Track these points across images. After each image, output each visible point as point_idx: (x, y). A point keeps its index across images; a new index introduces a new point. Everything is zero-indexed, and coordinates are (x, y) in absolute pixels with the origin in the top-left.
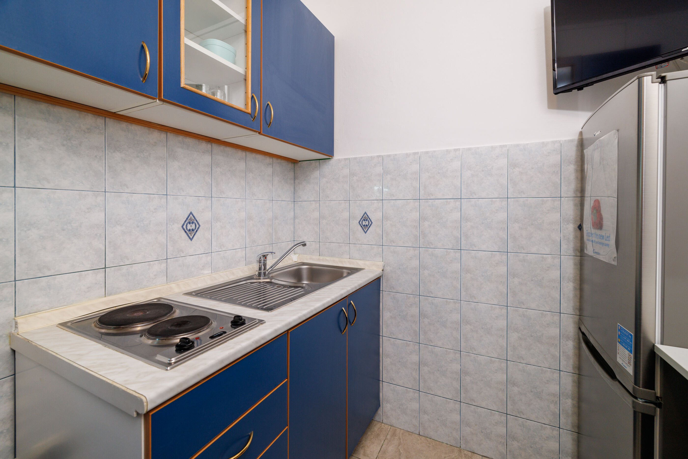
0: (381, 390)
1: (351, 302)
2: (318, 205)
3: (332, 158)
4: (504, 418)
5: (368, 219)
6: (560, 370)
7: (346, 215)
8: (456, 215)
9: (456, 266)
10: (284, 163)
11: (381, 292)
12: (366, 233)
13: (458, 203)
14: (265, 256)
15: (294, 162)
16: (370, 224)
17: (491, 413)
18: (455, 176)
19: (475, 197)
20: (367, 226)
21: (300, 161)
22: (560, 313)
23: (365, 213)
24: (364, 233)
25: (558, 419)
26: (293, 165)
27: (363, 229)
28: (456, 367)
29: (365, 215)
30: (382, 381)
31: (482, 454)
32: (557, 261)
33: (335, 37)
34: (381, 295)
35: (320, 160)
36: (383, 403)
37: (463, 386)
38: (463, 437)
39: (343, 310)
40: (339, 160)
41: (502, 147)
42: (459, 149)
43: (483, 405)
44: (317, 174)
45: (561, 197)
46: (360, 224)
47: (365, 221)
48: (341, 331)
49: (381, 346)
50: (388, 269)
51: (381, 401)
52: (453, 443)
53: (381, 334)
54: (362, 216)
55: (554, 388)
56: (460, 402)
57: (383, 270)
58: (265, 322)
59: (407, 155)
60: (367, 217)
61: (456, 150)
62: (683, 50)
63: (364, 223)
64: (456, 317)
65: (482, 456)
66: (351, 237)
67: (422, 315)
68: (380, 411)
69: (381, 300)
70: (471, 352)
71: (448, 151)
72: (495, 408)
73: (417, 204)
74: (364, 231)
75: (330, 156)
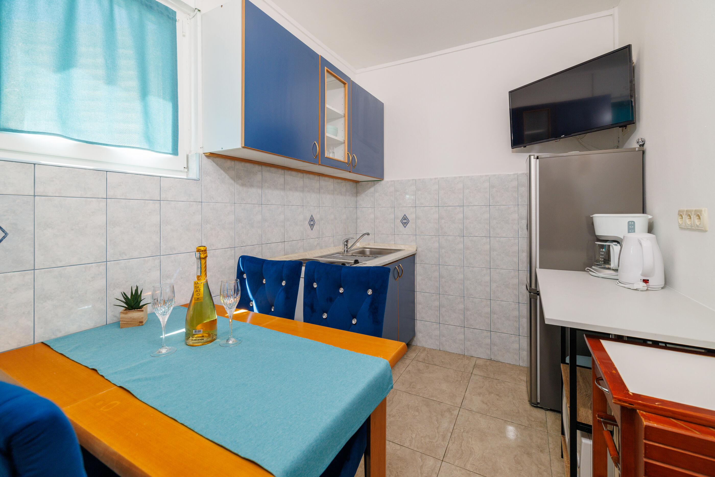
0: (416, 326)
1: (400, 264)
2: (373, 210)
3: (382, 180)
4: (489, 334)
5: (407, 219)
6: (519, 303)
7: (392, 216)
8: (461, 216)
9: (461, 246)
10: (351, 183)
11: (415, 264)
12: (405, 227)
13: (462, 209)
14: (347, 241)
15: (356, 182)
16: (408, 222)
17: (482, 331)
18: (460, 193)
19: (471, 205)
20: (406, 223)
21: (360, 182)
22: (519, 270)
23: (405, 215)
24: (404, 228)
25: (518, 330)
26: (356, 184)
27: (404, 225)
28: (461, 306)
29: (405, 216)
30: (417, 320)
31: (477, 357)
32: (517, 241)
33: (384, 104)
34: (415, 266)
35: (375, 181)
36: (417, 333)
37: (466, 317)
38: (466, 348)
39: (396, 267)
40: (387, 181)
41: (486, 176)
42: (462, 177)
43: (477, 327)
44: (372, 190)
45: (518, 205)
46: (401, 222)
47: (405, 220)
48: (395, 279)
49: (416, 297)
50: (419, 249)
51: (416, 332)
52: (460, 352)
53: (416, 291)
54: (403, 217)
55: (516, 313)
56: (464, 327)
57: (416, 250)
58: (367, 264)
59: (431, 179)
60: (406, 217)
61: (460, 177)
62: (562, 136)
63: (404, 221)
64: (461, 276)
65: (477, 358)
66: (396, 230)
67: (441, 276)
68: (415, 339)
69: (415, 269)
70: (470, 297)
71: (455, 178)
72: (484, 328)
73: (437, 209)
74: (404, 226)
75: (381, 179)
